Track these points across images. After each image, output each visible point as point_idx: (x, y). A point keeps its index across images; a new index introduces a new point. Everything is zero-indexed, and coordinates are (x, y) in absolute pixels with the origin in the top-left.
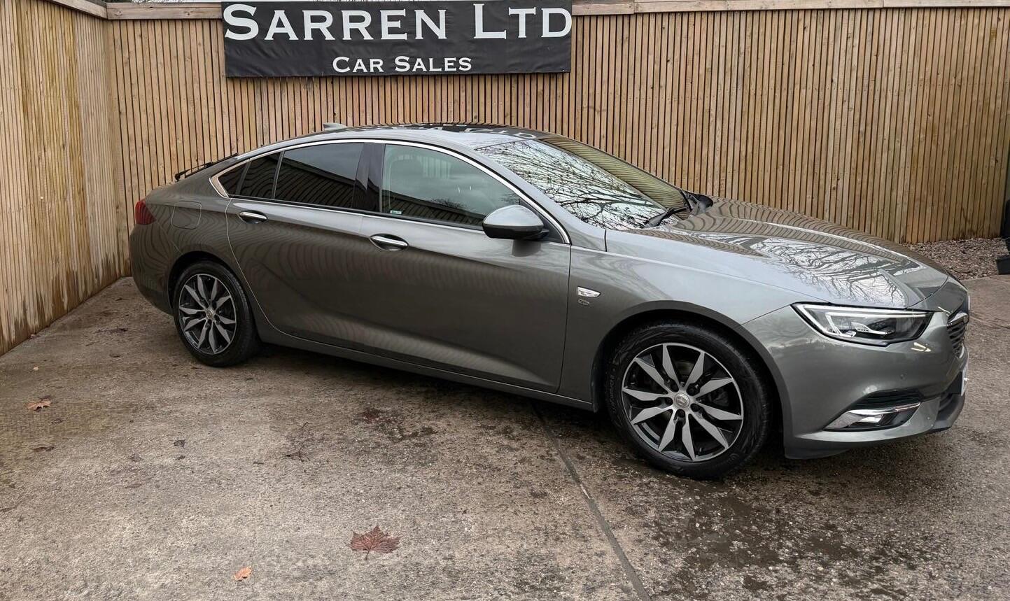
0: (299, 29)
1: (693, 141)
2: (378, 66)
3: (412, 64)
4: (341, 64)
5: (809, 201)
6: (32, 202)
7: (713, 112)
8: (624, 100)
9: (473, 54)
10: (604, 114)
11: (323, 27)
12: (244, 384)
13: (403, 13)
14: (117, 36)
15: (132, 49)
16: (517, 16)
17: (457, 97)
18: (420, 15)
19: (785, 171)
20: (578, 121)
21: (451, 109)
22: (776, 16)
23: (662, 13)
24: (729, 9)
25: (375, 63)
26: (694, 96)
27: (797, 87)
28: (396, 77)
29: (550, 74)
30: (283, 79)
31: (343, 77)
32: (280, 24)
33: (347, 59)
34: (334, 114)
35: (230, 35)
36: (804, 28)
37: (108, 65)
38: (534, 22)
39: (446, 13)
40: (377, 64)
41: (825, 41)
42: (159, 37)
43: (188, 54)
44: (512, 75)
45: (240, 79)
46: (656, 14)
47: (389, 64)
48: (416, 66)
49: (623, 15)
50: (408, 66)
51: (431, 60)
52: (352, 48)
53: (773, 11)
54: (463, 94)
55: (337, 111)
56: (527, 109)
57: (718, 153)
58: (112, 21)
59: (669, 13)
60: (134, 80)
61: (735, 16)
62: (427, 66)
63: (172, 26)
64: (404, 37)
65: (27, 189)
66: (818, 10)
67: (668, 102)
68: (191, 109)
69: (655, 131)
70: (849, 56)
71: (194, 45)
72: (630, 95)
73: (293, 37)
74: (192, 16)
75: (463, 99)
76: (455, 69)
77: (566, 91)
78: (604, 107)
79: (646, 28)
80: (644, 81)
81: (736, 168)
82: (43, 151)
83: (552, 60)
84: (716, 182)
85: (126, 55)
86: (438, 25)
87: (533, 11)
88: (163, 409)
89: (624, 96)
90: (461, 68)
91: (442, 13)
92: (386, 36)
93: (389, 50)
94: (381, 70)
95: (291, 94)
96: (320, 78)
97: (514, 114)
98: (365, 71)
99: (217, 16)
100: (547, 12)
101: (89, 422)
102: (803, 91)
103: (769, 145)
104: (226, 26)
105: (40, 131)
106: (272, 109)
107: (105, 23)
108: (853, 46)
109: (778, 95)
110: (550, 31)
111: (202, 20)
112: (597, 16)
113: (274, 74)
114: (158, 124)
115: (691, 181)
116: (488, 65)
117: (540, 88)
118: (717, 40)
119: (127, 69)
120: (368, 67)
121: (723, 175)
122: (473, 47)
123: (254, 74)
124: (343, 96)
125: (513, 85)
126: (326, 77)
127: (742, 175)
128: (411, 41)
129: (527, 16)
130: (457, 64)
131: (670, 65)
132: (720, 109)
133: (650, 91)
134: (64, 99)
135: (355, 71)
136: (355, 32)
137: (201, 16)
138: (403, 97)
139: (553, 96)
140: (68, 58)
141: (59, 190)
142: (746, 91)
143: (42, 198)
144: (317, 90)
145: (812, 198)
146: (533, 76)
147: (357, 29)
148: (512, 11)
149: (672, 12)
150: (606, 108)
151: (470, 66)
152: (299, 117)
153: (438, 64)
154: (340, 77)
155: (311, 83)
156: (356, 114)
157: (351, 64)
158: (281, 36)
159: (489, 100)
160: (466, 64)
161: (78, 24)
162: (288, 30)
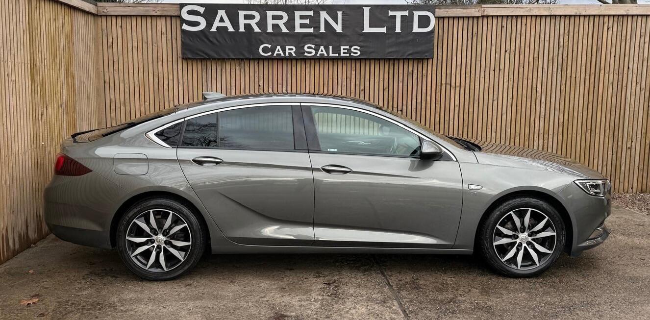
0: (235, 24)
1: (524, 110)
2: (292, 52)
3: (317, 50)
4: (266, 50)
5: (610, 156)
6: (35, 146)
7: (539, 90)
8: (473, 79)
9: (361, 44)
10: (458, 89)
11: (253, 23)
12: (183, 289)
13: (311, 13)
14: (104, 27)
15: (115, 35)
16: (395, 17)
17: (349, 75)
18: (324, 15)
19: (592, 134)
20: (438, 94)
21: (344, 83)
22: (587, 19)
23: (502, 16)
24: (552, 14)
25: (290, 49)
26: (525, 77)
27: (602, 72)
28: (305, 59)
29: (418, 59)
30: (223, 60)
31: (266, 59)
32: (222, 20)
33: (269, 46)
34: (259, 86)
35: (185, 27)
36: (608, 29)
37: (97, 48)
38: (407, 22)
39: (342, 13)
41: (624, 38)
42: (134, 28)
43: (155, 40)
44: (389, 59)
45: (192, 59)
46: (497, 16)
47: (300, 51)
48: (320, 52)
49: (473, 17)
50: (314, 52)
51: (331, 47)
52: (274, 38)
53: (585, 16)
54: (353, 73)
55: (261, 83)
56: (401, 84)
57: (542, 119)
58: (101, 16)
59: (507, 16)
60: (116, 59)
61: (557, 19)
62: (328, 52)
63: (144, 20)
64: (311, 30)
65: (32, 137)
66: (619, 16)
67: (506, 81)
68: (156, 80)
69: (495, 102)
70: (641, 50)
71: (159, 34)
72: (477, 76)
73: (231, 29)
74: (158, 13)
75: (353, 76)
76: (348, 55)
77: (429, 72)
78: (458, 84)
79: (490, 26)
80: (488, 65)
81: (556, 131)
82: (45, 109)
83: (419, 49)
84: (541, 141)
85: (110, 40)
86: (336, 22)
87: (406, 13)
88: (122, 308)
89: (473, 76)
90: (352, 54)
91: (340, 14)
92: (298, 30)
93: (300, 40)
94: (294, 55)
95: (228, 70)
96: (250, 60)
97: (391, 88)
98: (282, 55)
99: (176, 14)
100: (416, 14)
101: (65, 317)
102: (607, 75)
103: (580, 115)
104: (183, 21)
105: (43, 95)
106: (214, 81)
107: (96, 17)
108: (645, 43)
109: (587, 77)
110: (419, 27)
111: (166, 17)
112: (454, 18)
113: (216, 56)
114: (132, 90)
115: (522, 140)
116: (373, 52)
117: (411, 69)
118: (542, 36)
119: (110, 51)
120: (284, 52)
121: (546, 136)
122: (362, 38)
123: (202, 56)
124: (266, 72)
125: (390, 67)
126: (254, 59)
127: (560, 136)
128: (316, 33)
129: (402, 16)
130: (349, 51)
131: (507, 54)
132: (544, 88)
133: (492, 73)
134: (63, 71)
135: (275, 55)
136: (275, 26)
137: (165, 13)
138: (310, 75)
139: (420, 75)
140: (67, 42)
141: (56, 137)
142: (564, 75)
143: (43, 143)
144: (247, 69)
145: (612, 154)
146: (405, 61)
147: (278, 24)
148: (391, 13)
149: (509, 16)
150: (459, 85)
151: (359, 53)
152: (233, 88)
153: (337, 50)
154: (264, 59)
155: (243, 63)
156: (275, 86)
157: (273, 50)
158: (223, 29)
159: (372, 77)
160: (356, 51)
161: (75, 17)
162: (227, 24)
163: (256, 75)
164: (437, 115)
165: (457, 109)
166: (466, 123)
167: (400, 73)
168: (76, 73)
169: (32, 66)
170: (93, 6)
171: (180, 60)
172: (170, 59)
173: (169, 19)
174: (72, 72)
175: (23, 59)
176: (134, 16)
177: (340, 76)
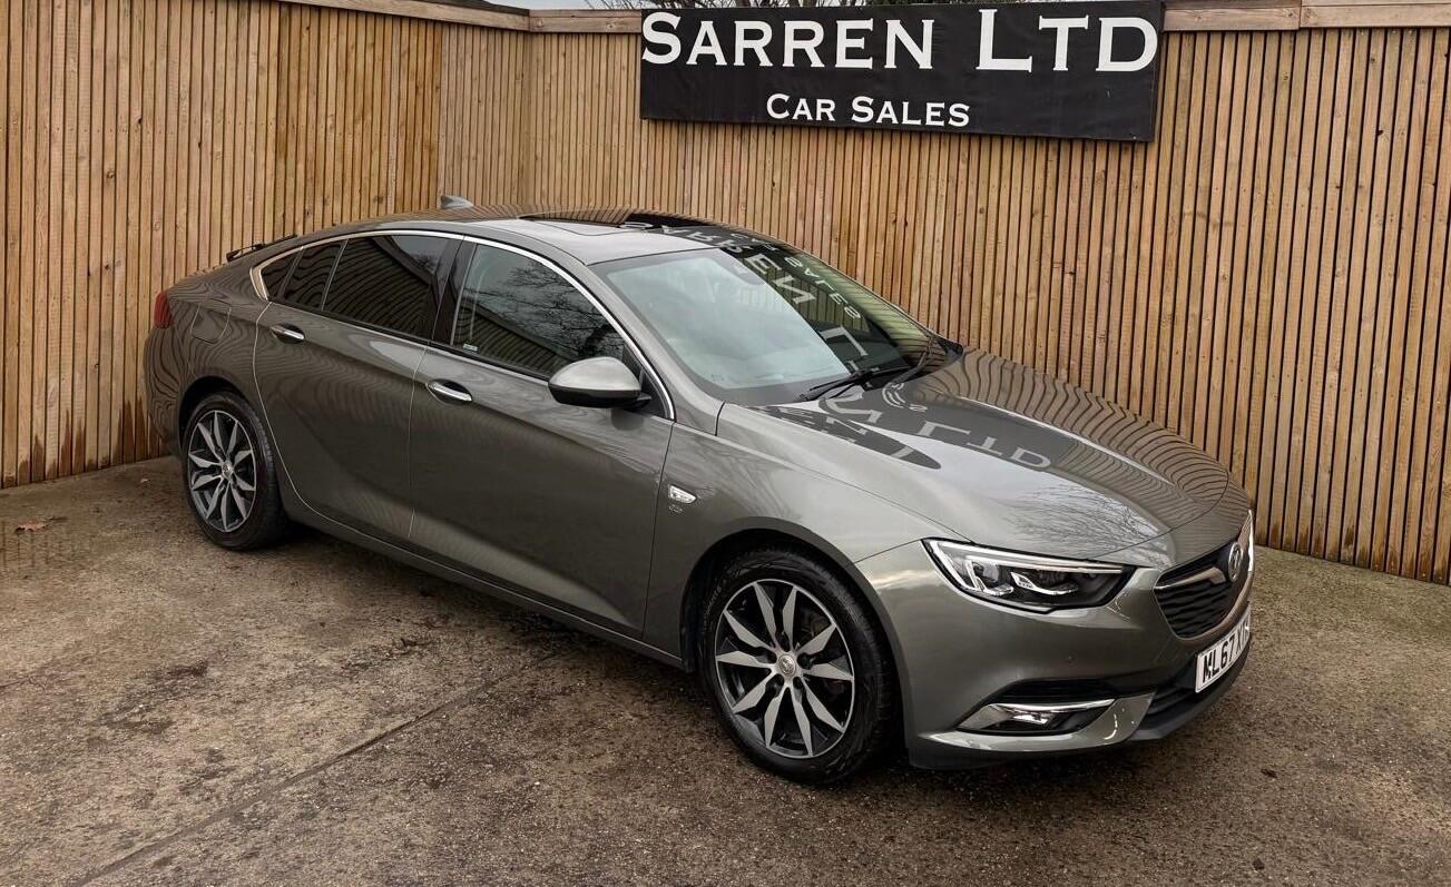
0: (729, 48)
2: (828, 111)
3: (877, 110)
4: (778, 106)
8: (1273, 208)
9: (971, 98)
10: (1228, 232)
11: (758, 46)
13: (868, 24)
14: (541, 55)
15: (554, 71)
16: (1053, 32)
17: (953, 171)
18: (895, 28)
20: (1173, 240)
21: (943, 192)
23: (1370, 30)
25: (824, 106)
28: (861, 130)
31: (780, 125)
32: (707, 41)
33: (786, 98)
34: (774, 184)
35: (649, 56)
38: (1084, 44)
39: (934, 24)
40: (826, 108)
42: (582, 58)
43: (610, 81)
44: (1047, 140)
45: (662, 120)
46: (1354, 29)
47: (844, 111)
48: (883, 115)
50: (870, 112)
51: (906, 105)
52: (795, 81)
54: (963, 166)
55: (777, 180)
56: (1073, 205)
58: (534, 34)
59: (1387, 30)
60: (553, 116)
62: (899, 116)
63: (596, 42)
64: (867, 64)
67: (1376, 222)
68: (607, 159)
69: (1341, 282)
71: (617, 69)
72: (1288, 198)
73: (721, 61)
74: (614, 28)
75: (962, 176)
76: (942, 123)
77: (1150, 178)
78: (1229, 216)
79: (1330, 59)
80: (1321, 170)
83: (1113, 116)
85: (548, 80)
86: (920, 45)
87: (1083, 23)
89: (1273, 197)
90: (951, 122)
91: (928, 25)
92: (842, 62)
93: (842, 85)
94: (831, 118)
96: (759, 125)
97: (1049, 212)
98: (810, 118)
99: (638, 29)
100: (1108, 25)
104: (647, 44)
106: (696, 168)
107: (528, 36)
110: (1114, 58)
111: (629, 34)
112: (1223, 33)
113: (692, 117)
116: (999, 119)
117: (1101, 166)
119: (547, 100)
120: (814, 111)
122: (975, 84)
123: (671, 115)
124: (787, 154)
125: (1050, 159)
126: (764, 125)
128: (877, 71)
129: (1072, 31)
130: (945, 115)
131: (1383, 142)
133: (1333, 193)
135: (795, 117)
136: (800, 55)
137: (622, 28)
139: (1124, 185)
140: (413, 84)
144: (753, 143)
146: (1088, 145)
147: (804, 50)
148: (1044, 23)
149: (1393, 28)
150: (1232, 219)
151: (966, 119)
152: (727, 183)
153: (917, 112)
154: (777, 126)
155: (747, 133)
156: (802, 189)
157: (792, 106)
158: (707, 60)
159: (1006, 182)
160: (960, 115)
161: (450, 39)
162: (715, 49)
163: (769, 159)
164: (1168, 299)
165: (1223, 286)
166: (1248, 332)
167: (1072, 176)
168: (442, 140)
169: (283, 128)
170: (511, 16)
171: (645, 122)
172: (630, 119)
173: (633, 39)
174: (427, 138)
175: (252, 118)
176: (582, 33)
177: (933, 174)
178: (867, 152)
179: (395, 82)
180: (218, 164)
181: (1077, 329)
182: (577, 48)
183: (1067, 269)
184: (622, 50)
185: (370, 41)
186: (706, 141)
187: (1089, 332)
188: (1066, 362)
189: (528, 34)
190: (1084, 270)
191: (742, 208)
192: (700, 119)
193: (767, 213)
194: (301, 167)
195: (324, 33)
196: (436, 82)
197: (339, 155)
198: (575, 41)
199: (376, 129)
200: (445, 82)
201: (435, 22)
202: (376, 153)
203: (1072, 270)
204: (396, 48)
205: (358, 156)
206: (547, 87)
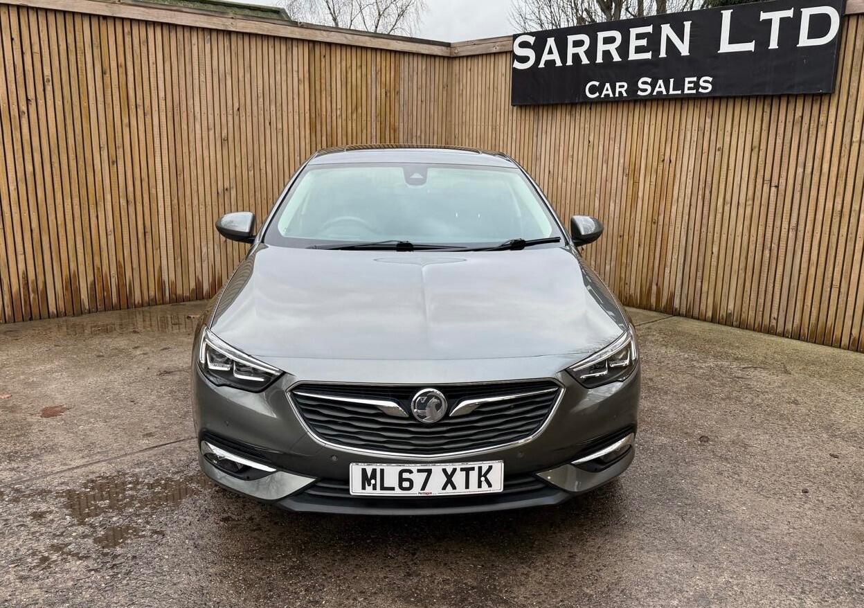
0: (564, 55)
2: (623, 90)
3: (653, 87)
4: (593, 90)
9: (714, 73)
11: (581, 51)
13: (650, 29)
14: (457, 71)
15: (465, 81)
16: (769, 22)
18: (666, 30)
21: (694, 138)
25: (620, 87)
28: (645, 101)
31: (594, 103)
32: (550, 51)
33: (597, 84)
34: (589, 142)
35: (518, 65)
37: (450, 97)
38: (790, 27)
39: (691, 25)
40: (622, 88)
42: (480, 71)
44: (763, 97)
47: (633, 89)
48: (657, 89)
50: (649, 88)
51: (672, 80)
52: (603, 72)
55: (591, 139)
56: (779, 141)
58: (455, 58)
60: (464, 109)
62: (667, 89)
64: (648, 56)
73: (559, 63)
74: (498, 50)
75: (708, 126)
76: (694, 91)
77: (832, 119)
86: (682, 40)
87: (789, 13)
90: (701, 90)
91: (687, 26)
92: (633, 56)
93: (631, 71)
94: (625, 95)
95: (559, 121)
96: (582, 104)
98: (611, 95)
99: (512, 48)
100: (807, 13)
104: (516, 57)
107: (450, 60)
110: (810, 37)
113: (542, 101)
116: (731, 85)
117: (799, 113)
120: (614, 91)
122: (716, 63)
123: (529, 102)
124: (597, 123)
128: (655, 60)
129: (782, 19)
130: (697, 85)
135: (603, 96)
136: (607, 54)
137: (503, 49)
139: (813, 125)
140: (383, 91)
146: (791, 99)
147: (609, 51)
148: (764, 16)
151: (710, 86)
152: (562, 143)
153: (679, 85)
154: (592, 103)
155: (574, 110)
156: (607, 142)
157: (600, 89)
158: (550, 63)
159: (736, 128)
160: (706, 84)
161: (405, 63)
162: (556, 56)
163: (587, 126)
164: (839, 200)
167: (780, 121)
168: (401, 124)
169: (313, 116)
170: (440, 47)
171: (515, 108)
172: (507, 108)
173: (509, 55)
174: (392, 123)
175: (296, 108)
176: (480, 55)
177: (689, 127)
178: (648, 116)
179: (374, 90)
180: (280, 135)
181: (778, 223)
182: (478, 65)
183: (773, 184)
184: (503, 65)
185: (359, 64)
186: (550, 118)
187: (785, 225)
188: (769, 245)
189: (450, 58)
190: (784, 184)
191: (570, 159)
192: (545, 103)
193: (585, 161)
194: (324, 138)
195: (333, 59)
196: (397, 90)
197: (344, 132)
198: (476, 61)
199: (364, 118)
200: (402, 90)
201: (395, 52)
202: (364, 131)
203: (777, 184)
204: (374, 68)
205: (354, 134)
206: (461, 92)
